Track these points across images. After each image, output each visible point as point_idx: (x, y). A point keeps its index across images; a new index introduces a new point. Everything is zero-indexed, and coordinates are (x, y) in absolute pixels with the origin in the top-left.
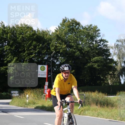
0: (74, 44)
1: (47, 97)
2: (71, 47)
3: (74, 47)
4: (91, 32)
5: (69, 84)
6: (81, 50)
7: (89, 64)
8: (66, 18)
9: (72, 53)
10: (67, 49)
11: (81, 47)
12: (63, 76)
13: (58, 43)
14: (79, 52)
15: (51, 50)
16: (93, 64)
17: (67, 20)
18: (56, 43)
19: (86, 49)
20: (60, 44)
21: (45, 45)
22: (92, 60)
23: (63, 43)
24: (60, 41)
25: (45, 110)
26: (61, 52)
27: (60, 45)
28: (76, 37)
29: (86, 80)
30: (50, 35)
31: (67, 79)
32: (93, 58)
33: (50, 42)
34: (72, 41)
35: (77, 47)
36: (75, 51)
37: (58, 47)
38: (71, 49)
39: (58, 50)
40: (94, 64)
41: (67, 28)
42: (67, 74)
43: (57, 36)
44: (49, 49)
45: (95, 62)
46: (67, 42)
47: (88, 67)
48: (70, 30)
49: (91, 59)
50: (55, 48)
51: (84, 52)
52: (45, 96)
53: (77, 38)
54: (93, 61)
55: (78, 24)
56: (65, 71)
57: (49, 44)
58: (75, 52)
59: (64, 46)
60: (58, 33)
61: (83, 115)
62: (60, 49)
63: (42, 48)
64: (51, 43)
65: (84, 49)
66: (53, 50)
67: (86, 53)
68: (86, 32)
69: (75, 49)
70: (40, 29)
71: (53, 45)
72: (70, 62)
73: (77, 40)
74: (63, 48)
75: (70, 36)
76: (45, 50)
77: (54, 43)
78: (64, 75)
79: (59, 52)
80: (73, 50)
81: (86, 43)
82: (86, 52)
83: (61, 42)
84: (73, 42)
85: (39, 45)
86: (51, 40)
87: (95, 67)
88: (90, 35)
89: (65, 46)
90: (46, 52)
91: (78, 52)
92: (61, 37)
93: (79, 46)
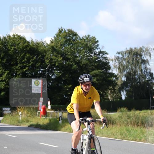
0: (71, 57)
1: (42, 114)
2: (67, 59)
3: (71, 60)
4: (89, 44)
5: (90, 98)
6: (78, 63)
8: (62, 28)
9: (68, 66)
10: (63, 62)
11: (78, 60)
12: (82, 89)
13: (53, 55)
14: (77, 65)
15: (46, 63)
17: (63, 30)
18: (52, 55)
19: (84, 61)
20: (56, 56)
21: (40, 58)
23: (59, 56)
24: (55, 54)
25: (40, 128)
26: (56, 65)
27: (55, 58)
28: (73, 49)
30: (45, 47)
31: (87, 92)
32: (91, 72)
33: (44, 54)
34: (69, 53)
35: (74, 60)
36: (72, 64)
37: (54, 60)
38: (67, 62)
39: (53, 63)
41: (63, 39)
42: (88, 87)
43: (53, 47)
44: (44, 62)
45: (94, 76)
46: (63, 54)
48: (66, 41)
49: (90, 72)
50: (50, 61)
51: (81, 65)
52: (39, 113)
54: (92, 75)
55: (75, 35)
56: (85, 82)
57: (43, 56)
58: (72, 66)
59: (60, 59)
60: (53, 44)
62: (56, 62)
63: (36, 61)
64: (46, 55)
65: (82, 62)
66: (48, 62)
67: (84, 66)
68: (83, 43)
69: (72, 62)
70: (34, 40)
71: (48, 57)
72: (67, 76)
73: (74, 52)
74: (59, 61)
75: (66, 48)
76: (40, 63)
77: (49, 55)
78: (84, 88)
79: (54, 65)
80: (70, 63)
81: (84, 55)
82: (84, 65)
83: (57, 54)
84: (70, 55)
85: (33, 58)
86: (45, 52)
87: (94, 82)
88: (88, 47)
89: (62, 58)
90: (40, 65)
92: (57, 49)
93: (76, 58)
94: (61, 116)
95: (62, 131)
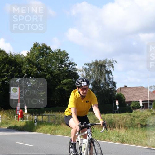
0: (45, 67)
1: (19, 117)
2: (41, 70)
3: (45, 70)
5: (87, 102)
6: (51, 73)
7: (59, 86)
8: (36, 42)
9: (43, 75)
10: (38, 72)
11: (51, 70)
13: (29, 66)
15: (23, 72)
16: (62, 86)
17: (38, 44)
18: (28, 66)
19: (56, 72)
21: (17, 68)
22: (61, 83)
23: (35, 66)
24: (31, 65)
25: (17, 129)
26: (32, 74)
27: (31, 68)
29: (56, 101)
30: (22, 59)
32: (62, 81)
33: (21, 65)
34: (43, 64)
35: (48, 70)
36: (45, 73)
37: (29, 70)
38: (41, 72)
39: (29, 73)
40: (64, 86)
41: (38, 52)
43: (29, 59)
44: (21, 72)
45: (65, 84)
46: (38, 65)
47: (58, 89)
48: (40, 54)
49: (61, 81)
50: (26, 71)
51: (54, 75)
52: (17, 116)
53: (48, 61)
54: (63, 84)
55: (49, 49)
57: (20, 67)
58: (45, 75)
59: (35, 69)
60: (29, 57)
61: (53, 134)
62: (31, 72)
63: (14, 71)
64: (22, 66)
65: (54, 72)
66: (24, 72)
67: (56, 76)
68: (55, 56)
69: (45, 72)
70: (12, 53)
71: (24, 68)
73: (48, 64)
74: (34, 71)
75: (40, 60)
76: (17, 73)
77: (26, 66)
79: (30, 75)
80: (44, 73)
81: (56, 66)
82: (56, 74)
83: (32, 65)
84: (44, 66)
85: (11, 68)
86: (22, 63)
87: (65, 89)
88: (60, 59)
89: (37, 69)
90: (18, 75)
91: (49, 75)
92: (32, 60)
93: (49, 69)
94: (36, 119)
95: (37, 132)
